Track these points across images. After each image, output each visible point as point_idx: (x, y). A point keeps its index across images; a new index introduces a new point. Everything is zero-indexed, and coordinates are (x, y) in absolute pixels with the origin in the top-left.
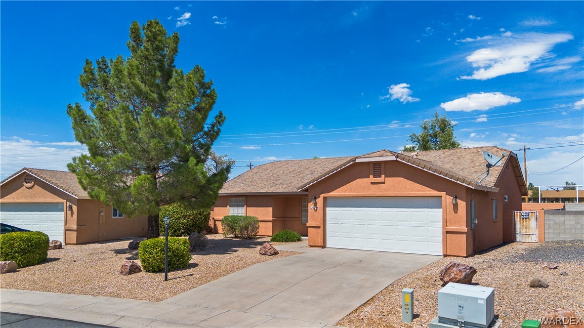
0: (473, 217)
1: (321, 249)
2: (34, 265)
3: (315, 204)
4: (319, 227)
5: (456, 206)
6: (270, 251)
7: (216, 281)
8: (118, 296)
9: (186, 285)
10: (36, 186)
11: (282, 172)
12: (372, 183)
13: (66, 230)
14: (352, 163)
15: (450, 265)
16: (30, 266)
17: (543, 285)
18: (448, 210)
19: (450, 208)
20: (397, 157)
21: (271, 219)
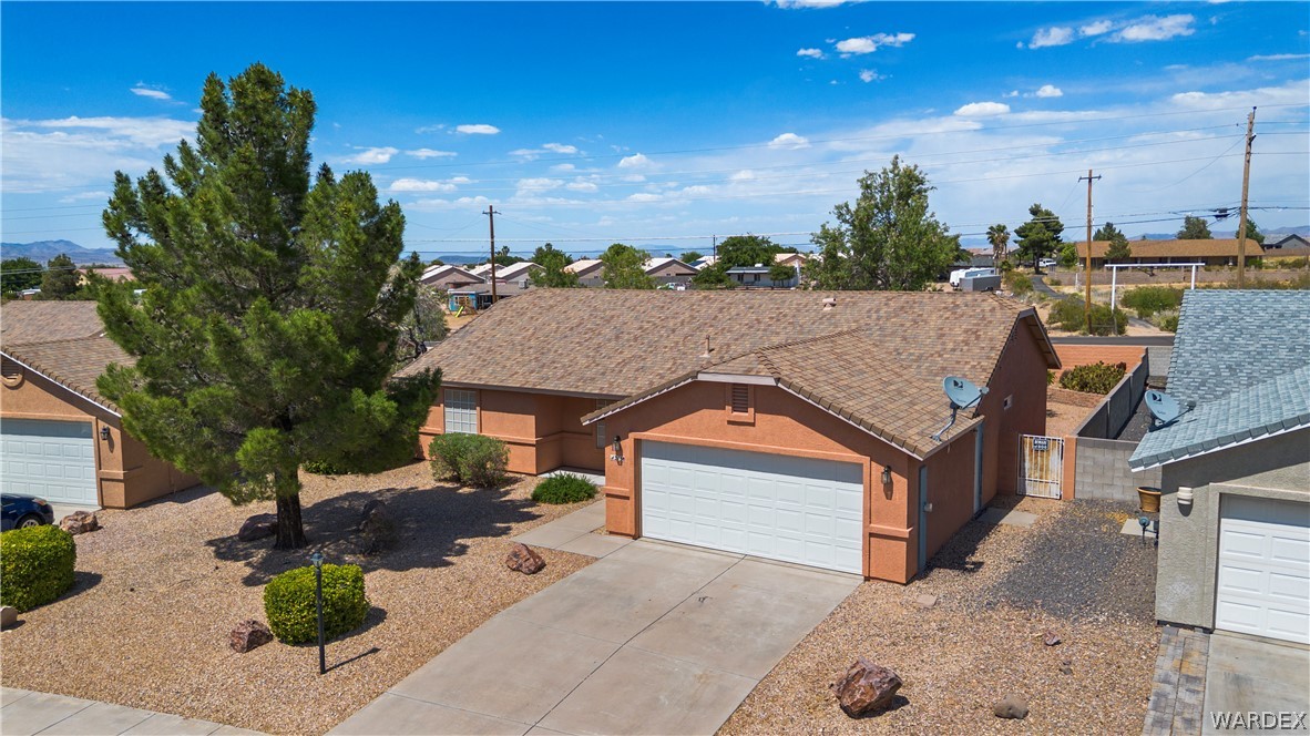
0: (924, 498)
1: (631, 540)
2: (49, 602)
3: (619, 452)
4: (628, 498)
5: (889, 488)
6: (528, 564)
7: (420, 672)
8: (230, 720)
9: (363, 685)
10: (27, 384)
11: (554, 325)
12: (729, 422)
13: (102, 482)
14: (690, 380)
15: (855, 671)
16: (42, 605)
17: (1017, 714)
18: (873, 493)
19: (879, 488)
20: (778, 380)
21: (533, 440)
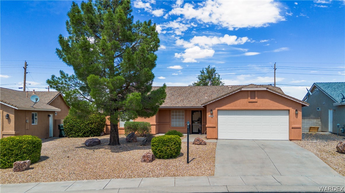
1: (216, 140)
3: (212, 114)
4: (215, 127)
5: (297, 115)
12: (249, 102)
13: (3, 135)
14: (239, 90)
18: (293, 117)
20: (267, 88)
21: (155, 123)
